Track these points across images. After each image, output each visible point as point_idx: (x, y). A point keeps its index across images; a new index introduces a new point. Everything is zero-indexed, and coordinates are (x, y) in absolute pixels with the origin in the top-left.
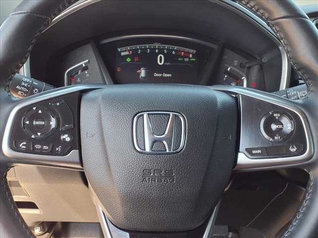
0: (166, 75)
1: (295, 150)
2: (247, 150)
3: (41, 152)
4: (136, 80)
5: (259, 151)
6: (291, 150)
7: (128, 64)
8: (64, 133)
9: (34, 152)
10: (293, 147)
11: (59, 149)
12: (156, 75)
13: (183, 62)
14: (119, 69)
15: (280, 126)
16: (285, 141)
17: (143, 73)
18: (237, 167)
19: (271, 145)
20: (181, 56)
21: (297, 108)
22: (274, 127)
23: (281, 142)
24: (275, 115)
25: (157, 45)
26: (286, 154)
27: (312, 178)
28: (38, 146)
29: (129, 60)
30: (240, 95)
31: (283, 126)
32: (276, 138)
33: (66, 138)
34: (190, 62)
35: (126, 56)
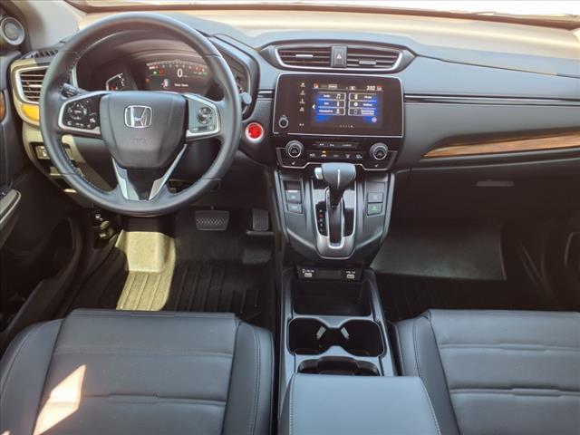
0: (183, 85)
3: (80, 127)
4: (161, 88)
7: (155, 76)
8: (91, 117)
9: (75, 126)
11: (89, 126)
12: (176, 85)
13: (197, 75)
14: (147, 80)
17: (166, 83)
20: (195, 70)
25: (177, 61)
28: (78, 124)
29: (155, 73)
33: (93, 120)
34: (203, 75)
35: (153, 70)
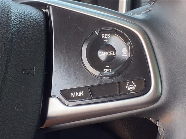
1: (134, 88)
2: (62, 92)
5: (81, 94)
6: (129, 89)
10: (130, 84)
15: (112, 53)
16: (119, 74)
18: (47, 121)
19: (98, 82)
21: (135, 24)
22: (103, 55)
23: (113, 76)
24: (103, 36)
26: (120, 95)
27: (161, 130)
30: (51, 7)
31: (115, 53)
32: (106, 71)
